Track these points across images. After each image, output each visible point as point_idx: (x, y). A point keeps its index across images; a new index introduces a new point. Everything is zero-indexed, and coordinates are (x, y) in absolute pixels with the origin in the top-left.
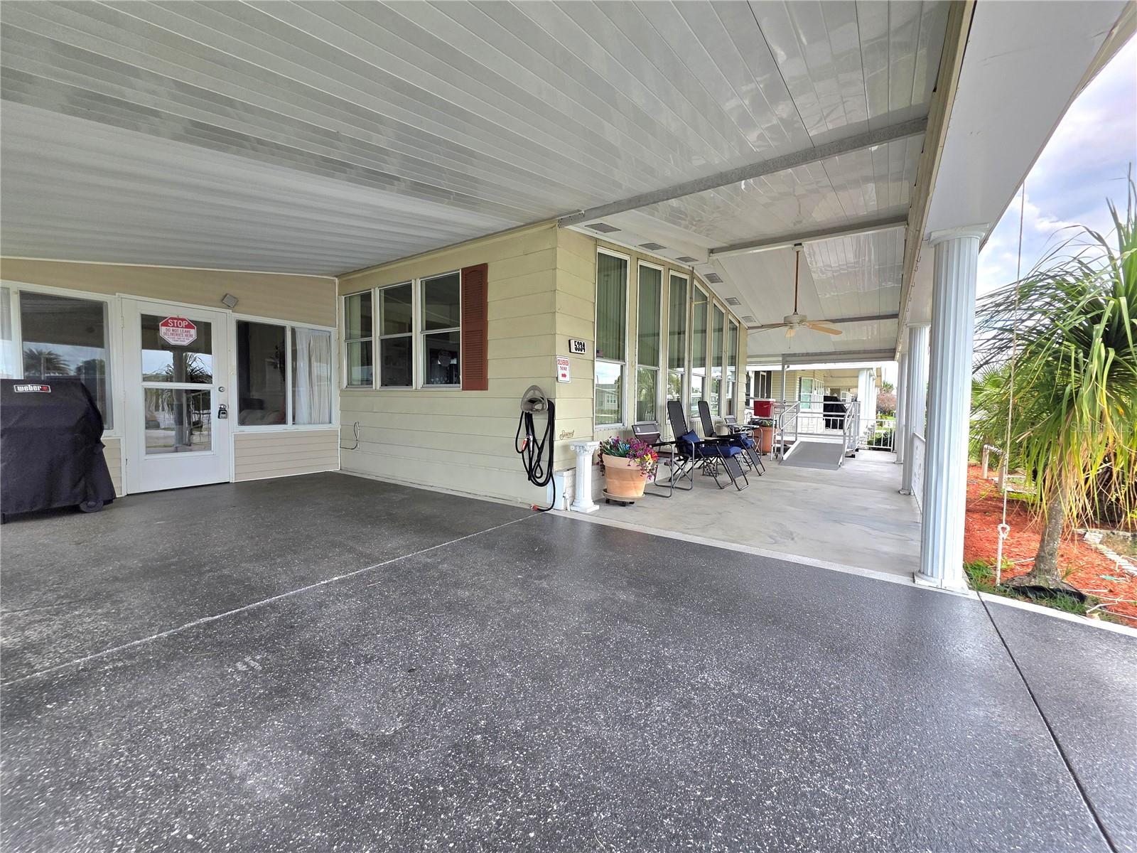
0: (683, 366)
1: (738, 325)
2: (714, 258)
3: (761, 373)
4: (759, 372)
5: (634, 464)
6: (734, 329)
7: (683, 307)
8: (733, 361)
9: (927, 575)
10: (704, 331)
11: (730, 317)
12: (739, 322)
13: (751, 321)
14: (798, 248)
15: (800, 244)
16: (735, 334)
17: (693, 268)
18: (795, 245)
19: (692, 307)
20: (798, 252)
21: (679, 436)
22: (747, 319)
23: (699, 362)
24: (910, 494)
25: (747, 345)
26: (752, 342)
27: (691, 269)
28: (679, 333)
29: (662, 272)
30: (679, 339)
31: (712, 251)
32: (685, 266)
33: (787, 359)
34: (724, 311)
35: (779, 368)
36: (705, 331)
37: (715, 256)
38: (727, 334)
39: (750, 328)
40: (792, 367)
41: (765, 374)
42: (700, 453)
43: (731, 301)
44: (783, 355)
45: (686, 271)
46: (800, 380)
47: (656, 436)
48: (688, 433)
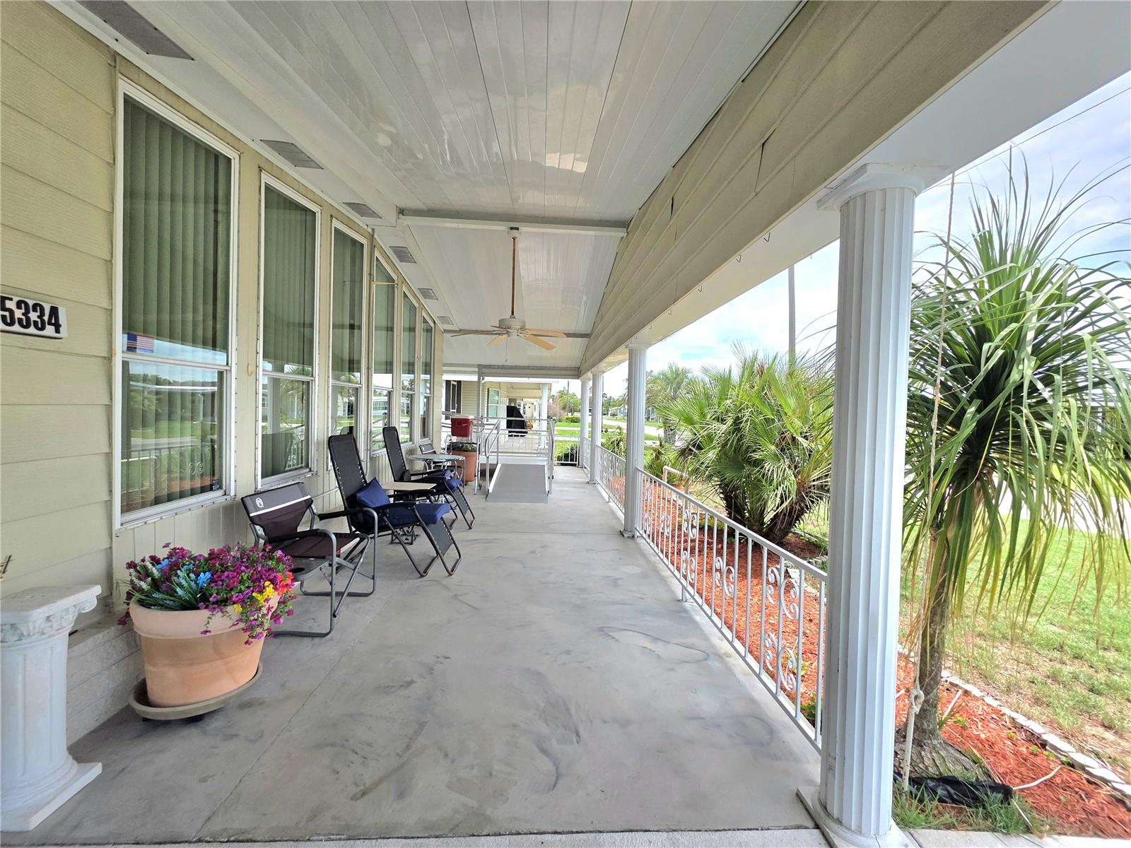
0: (359, 370)
1: (432, 325)
2: (406, 223)
3: (452, 382)
4: (450, 381)
5: (222, 622)
6: (429, 330)
7: (357, 285)
8: (428, 368)
9: (849, 829)
10: (390, 329)
11: (424, 314)
12: (434, 323)
13: (448, 323)
14: (515, 233)
15: (517, 229)
16: (429, 339)
17: (373, 230)
18: (512, 228)
19: (372, 290)
20: (514, 239)
21: (350, 492)
22: (444, 319)
23: (384, 367)
24: (633, 537)
25: (443, 352)
26: (448, 349)
27: (370, 231)
28: (352, 327)
29: (318, 216)
30: (352, 335)
31: (402, 212)
32: (361, 221)
33: (483, 370)
34: (417, 305)
35: (474, 378)
36: (392, 329)
37: (407, 220)
38: (420, 335)
39: (446, 331)
40: (487, 379)
41: (455, 383)
42: (388, 523)
43: (426, 293)
44: (480, 366)
45: (361, 231)
46: (488, 391)
47: (304, 505)
48: (368, 485)
